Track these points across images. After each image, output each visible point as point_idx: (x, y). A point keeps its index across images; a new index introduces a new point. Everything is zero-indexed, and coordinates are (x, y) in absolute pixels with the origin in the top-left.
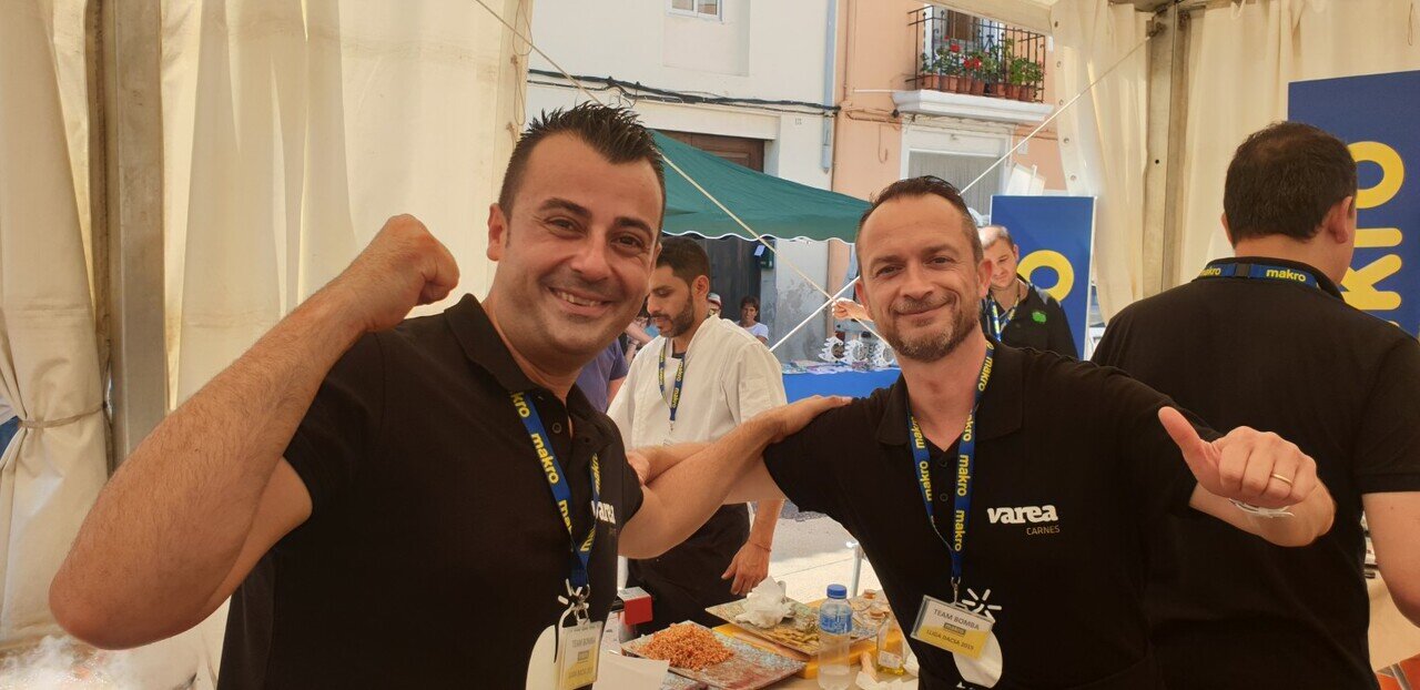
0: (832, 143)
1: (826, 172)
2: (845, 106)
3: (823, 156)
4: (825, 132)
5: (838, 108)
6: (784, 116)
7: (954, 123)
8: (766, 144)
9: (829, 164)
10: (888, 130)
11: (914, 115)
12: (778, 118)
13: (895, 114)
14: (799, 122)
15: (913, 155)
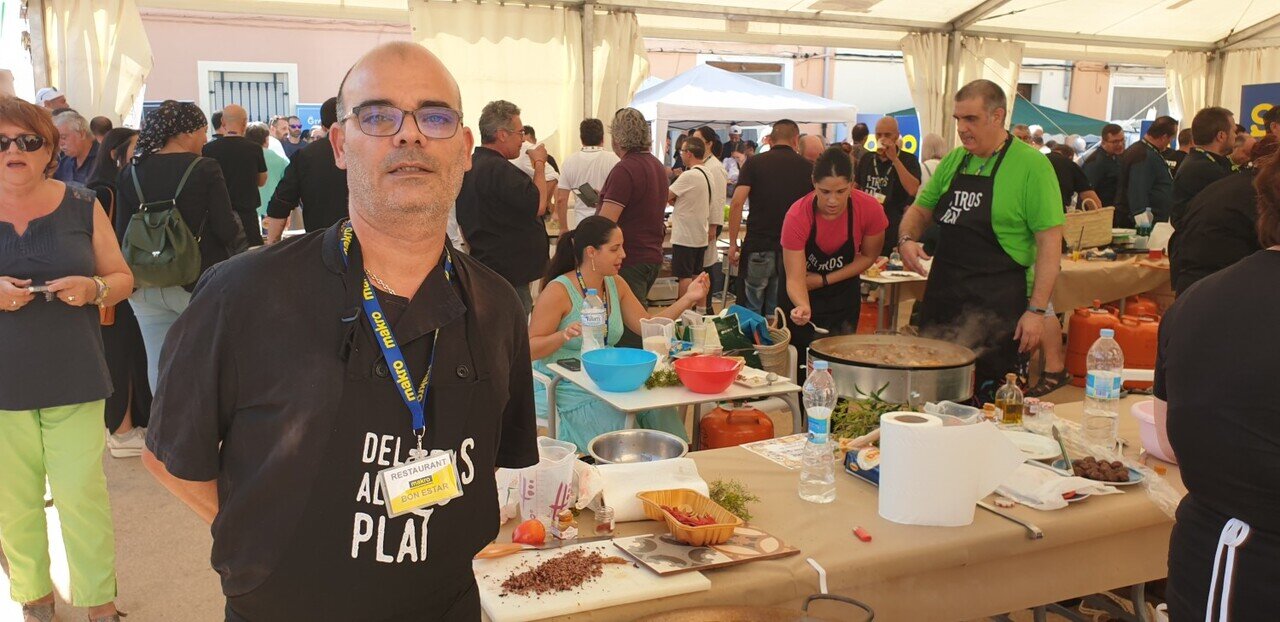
0: (1070, 85)
1: (1065, 98)
2: (1077, 65)
3: (1064, 92)
4: (1066, 79)
5: (1073, 67)
6: (1044, 72)
7: (1142, 70)
8: (1033, 88)
9: (1067, 95)
10: (1102, 76)
11: (1117, 68)
12: (1041, 73)
13: (1106, 67)
14: (1052, 74)
15: (1115, 88)
